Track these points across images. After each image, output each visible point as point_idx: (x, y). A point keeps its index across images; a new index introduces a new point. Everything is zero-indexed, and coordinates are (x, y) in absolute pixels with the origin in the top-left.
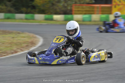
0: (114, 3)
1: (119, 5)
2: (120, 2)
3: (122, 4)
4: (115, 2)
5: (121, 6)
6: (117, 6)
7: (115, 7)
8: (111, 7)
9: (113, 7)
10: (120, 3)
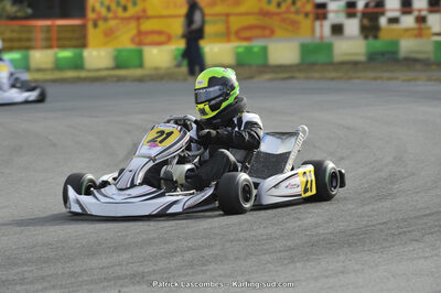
0: (91, 15)
1: (106, 19)
2: (109, 9)
3: (116, 18)
4: (93, 10)
5: (112, 23)
6: (100, 23)
7: (95, 25)
8: (83, 27)
9: (90, 25)
10: (110, 15)
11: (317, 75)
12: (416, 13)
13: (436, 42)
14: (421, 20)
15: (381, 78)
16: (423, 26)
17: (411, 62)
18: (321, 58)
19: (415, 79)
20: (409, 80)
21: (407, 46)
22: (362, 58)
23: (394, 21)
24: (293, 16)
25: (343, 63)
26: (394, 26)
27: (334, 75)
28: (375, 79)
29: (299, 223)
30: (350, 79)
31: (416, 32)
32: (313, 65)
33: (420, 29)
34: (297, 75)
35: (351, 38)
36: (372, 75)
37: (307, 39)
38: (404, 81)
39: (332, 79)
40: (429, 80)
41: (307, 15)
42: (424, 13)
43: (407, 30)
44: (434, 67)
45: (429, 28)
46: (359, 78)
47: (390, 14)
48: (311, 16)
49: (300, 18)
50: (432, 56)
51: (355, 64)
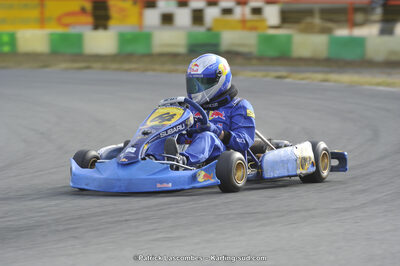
14: (256, 11)
16: (259, 18)
23: (227, 11)
26: (228, 17)
42: (260, 4)
45: (264, 20)
47: (225, 4)
49: (128, 5)
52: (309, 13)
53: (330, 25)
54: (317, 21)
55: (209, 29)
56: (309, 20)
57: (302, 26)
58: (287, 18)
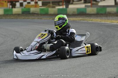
11: (8, 17)
12: (35, 1)
13: (40, 9)
14: (36, 3)
15: (25, 18)
16: (37, 4)
17: (34, 14)
18: (10, 13)
19: (34, 19)
20: (33, 19)
21: (32, 10)
22: (21, 13)
24: (2, 2)
25: (15, 14)
26: (29, 4)
27: (13, 17)
28: (24, 18)
29: (3, 57)
30: (17, 18)
31: (35, 6)
32: (7, 15)
33: (36, 5)
34: (3, 17)
35: (17, 8)
36: (23, 17)
37: (6, 8)
38: (32, 19)
39: (12, 18)
40: (38, 19)
41: (5, 1)
42: (37, 1)
43: (32, 5)
44: (40, 15)
45: (38, 5)
46: (20, 18)
47: (28, 1)
48: (7, 2)
49: (4, 2)
50: (39, 13)
51: (19, 15)
52: (49, 3)
53: (54, 6)
54: (51, 5)
55: (25, 8)
56: (49, 4)
57: (47, 6)
58: (44, 4)
